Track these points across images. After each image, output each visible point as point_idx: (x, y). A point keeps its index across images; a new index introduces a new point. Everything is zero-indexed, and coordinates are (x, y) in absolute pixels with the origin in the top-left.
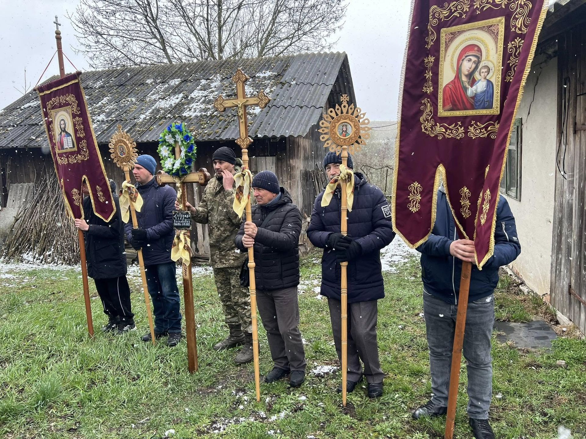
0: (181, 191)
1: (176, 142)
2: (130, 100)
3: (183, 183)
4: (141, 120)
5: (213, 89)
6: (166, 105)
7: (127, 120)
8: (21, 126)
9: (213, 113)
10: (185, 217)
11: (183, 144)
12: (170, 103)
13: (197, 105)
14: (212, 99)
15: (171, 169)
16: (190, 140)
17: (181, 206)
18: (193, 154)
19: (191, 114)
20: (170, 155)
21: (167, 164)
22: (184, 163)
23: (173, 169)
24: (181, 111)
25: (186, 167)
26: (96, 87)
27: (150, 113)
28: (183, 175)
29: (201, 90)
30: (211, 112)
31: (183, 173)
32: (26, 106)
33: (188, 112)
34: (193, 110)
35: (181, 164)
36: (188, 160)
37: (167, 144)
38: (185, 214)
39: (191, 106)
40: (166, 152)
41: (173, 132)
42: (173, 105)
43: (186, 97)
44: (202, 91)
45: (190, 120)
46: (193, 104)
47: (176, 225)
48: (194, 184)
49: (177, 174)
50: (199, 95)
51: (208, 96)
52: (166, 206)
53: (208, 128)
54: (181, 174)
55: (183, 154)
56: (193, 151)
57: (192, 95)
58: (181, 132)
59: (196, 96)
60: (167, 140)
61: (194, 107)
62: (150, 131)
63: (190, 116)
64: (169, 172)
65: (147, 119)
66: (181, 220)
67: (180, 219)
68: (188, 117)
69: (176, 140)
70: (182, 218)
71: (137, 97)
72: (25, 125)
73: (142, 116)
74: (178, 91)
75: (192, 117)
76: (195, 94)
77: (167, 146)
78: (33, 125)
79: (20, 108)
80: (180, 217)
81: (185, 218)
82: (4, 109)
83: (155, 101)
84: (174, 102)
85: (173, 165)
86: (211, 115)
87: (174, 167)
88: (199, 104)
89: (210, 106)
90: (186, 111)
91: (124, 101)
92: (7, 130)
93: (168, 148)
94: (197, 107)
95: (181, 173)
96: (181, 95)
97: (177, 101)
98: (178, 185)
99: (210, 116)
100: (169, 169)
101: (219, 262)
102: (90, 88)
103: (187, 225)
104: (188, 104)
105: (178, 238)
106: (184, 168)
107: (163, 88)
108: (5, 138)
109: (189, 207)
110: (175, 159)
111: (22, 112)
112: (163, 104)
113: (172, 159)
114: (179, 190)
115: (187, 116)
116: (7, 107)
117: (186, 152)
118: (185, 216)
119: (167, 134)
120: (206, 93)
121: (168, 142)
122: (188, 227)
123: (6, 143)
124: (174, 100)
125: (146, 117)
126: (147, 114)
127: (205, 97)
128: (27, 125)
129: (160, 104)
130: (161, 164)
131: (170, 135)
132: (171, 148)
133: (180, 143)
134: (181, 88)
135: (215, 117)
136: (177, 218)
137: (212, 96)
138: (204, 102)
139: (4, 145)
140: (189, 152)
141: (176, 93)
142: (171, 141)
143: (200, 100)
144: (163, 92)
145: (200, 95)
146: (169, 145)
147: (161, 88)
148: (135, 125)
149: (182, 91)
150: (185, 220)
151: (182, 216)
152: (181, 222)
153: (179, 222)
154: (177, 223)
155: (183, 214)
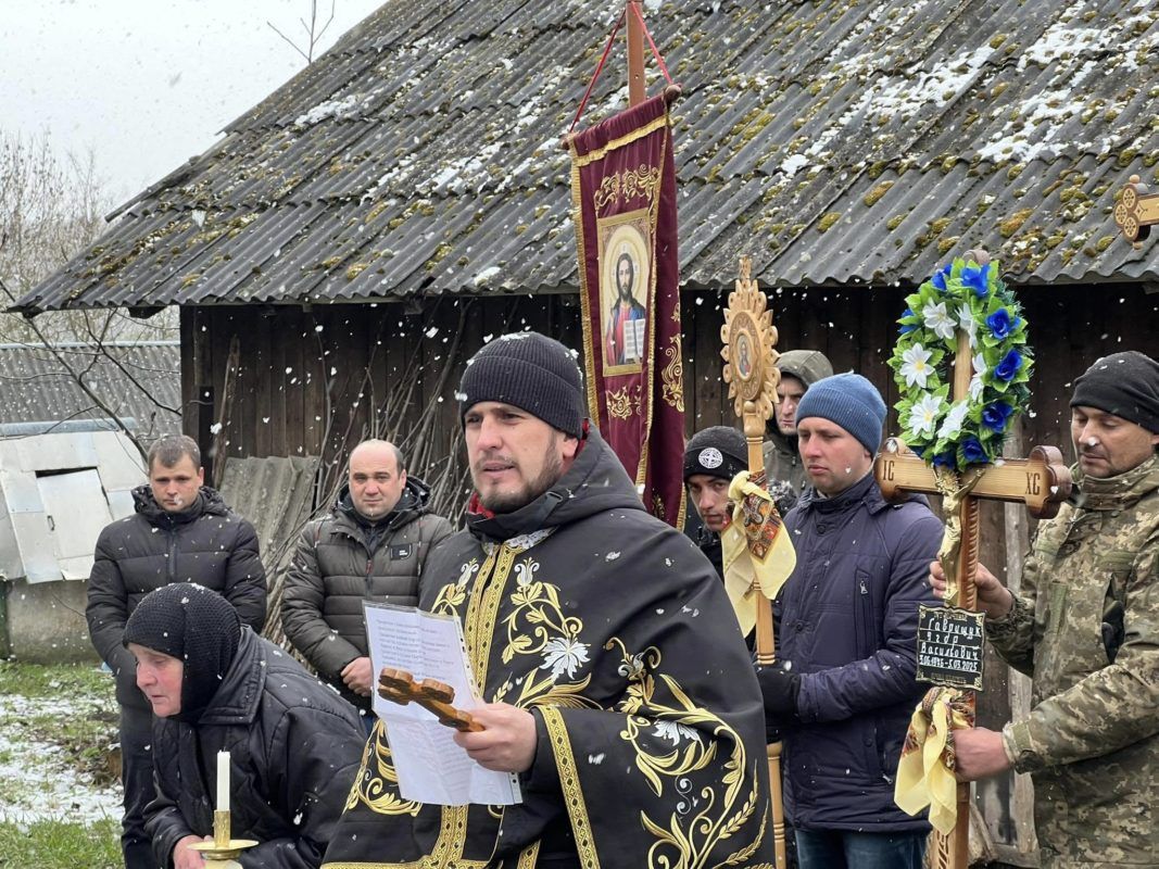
0: (957, 527)
1: (959, 332)
2: (744, 84)
3: (970, 499)
4: (784, 181)
5: (1144, 18)
6: (905, 106)
7: (720, 180)
8: (293, 205)
9: (1129, 142)
10: (961, 637)
11: (982, 347)
12: (926, 95)
13: (1054, 104)
14: (1134, 66)
15: (929, 437)
16: (1011, 331)
17: (950, 590)
18: (1015, 387)
19: (1018, 147)
20: (935, 384)
21: (919, 417)
22: (977, 420)
23: (936, 438)
24: (974, 136)
25: (985, 435)
26: (605, 20)
27: (826, 148)
28: (971, 466)
29: (1084, 21)
30: (1116, 138)
31: (972, 458)
32: (317, 113)
33: (1007, 142)
34: (1029, 128)
35: (968, 423)
36: (995, 410)
37: (928, 338)
38: (962, 624)
39: (1026, 105)
40: (920, 368)
41: (951, 296)
42: (941, 104)
43: (1003, 63)
44: (1088, 32)
45: (1013, 178)
46: (1034, 99)
47: (926, 662)
48: (1008, 505)
49: (946, 461)
50: (1070, 49)
51: (1113, 54)
52: (894, 591)
53: (1094, 218)
54: (961, 460)
55: (978, 385)
56: (1017, 374)
57: (1038, 52)
58: (980, 297)
59: (1057, 55)
60: (930, 321)
61: (1039, 114)
62: (822, 232)
63: (1014, 160)
64: (921, 447)
65: (813, 176)
66: (946, 647)
67: (942, 640)
68: (1006, 163)
69: (962, 325)
70: (950, 641)
71: (775, 66)
72: (308, 205)
73: (792, 164)
74: (970, 32)
75: (1021, 165)
76: (1049, 46)
77: (928, 346)
78: (337, 202)
79: (292, 124)
80: (943, 635)
81: (962, 640)
82: (228, 130)
83: (859, 83)
84: (944, 88)
85: (940, 422)
86: (1115, 151)
87: (942, 433)
88: (1062, 95)
89: (1115, 107)
90: (998, 135)
91: (720, 89)
92: (238, 225)
93: (929, 354)
94: (1052, 112)
95: (963, 457)
96: (984, 52)
97: (961, 83)
98: (950, 503)
99: (1111, 154)
100: (920, 439)
101: (1067, 850)
102: (580, 25)
103: (969, 668)
104: (1012, 95)
105: (927, 716)
106: (977, 439)
107: (901, 21)
108: (227, 258)
109: (982, 588)
110: (951, 398)
111: (299, 145)
112: (889, 100)
113: (939, 400)
114: (951, 525)
115: (998, 159)
116: (240, 121)
117: (990, 377)
118: (964, 633)
119: (931, 301)
120: (1104, 38)
121: (932, 331)
122: (970, 678)
123: (231, 281)
124: (946, 81)
125: (807, 168)
126: (816, 148)
127: (1102, 56)
128: (315, 204)
129: (879, 100)
130: (897, 413)
131: (942, 305)
132: (941, 355)
133: (973, 340)
134: (986, 14)
135: (1137, 161)
136: (934, 638)
137: (1131, 55)
138: (1089, 84)
139: (221, 289)
140: (1001, 380)
141: (960, 40)
142: (944, 329)
143: (1071, 76)
144: (900, 37)
145: (1079, 47)
146: (936, 344)
147: (892, 18)
148: (758, 203)
149: (989, 32)
150: (959, 649)
151: (950, 631)
152: (946, 655)
153: (938, 651)
154: (932, 656)
155: (956, 623)
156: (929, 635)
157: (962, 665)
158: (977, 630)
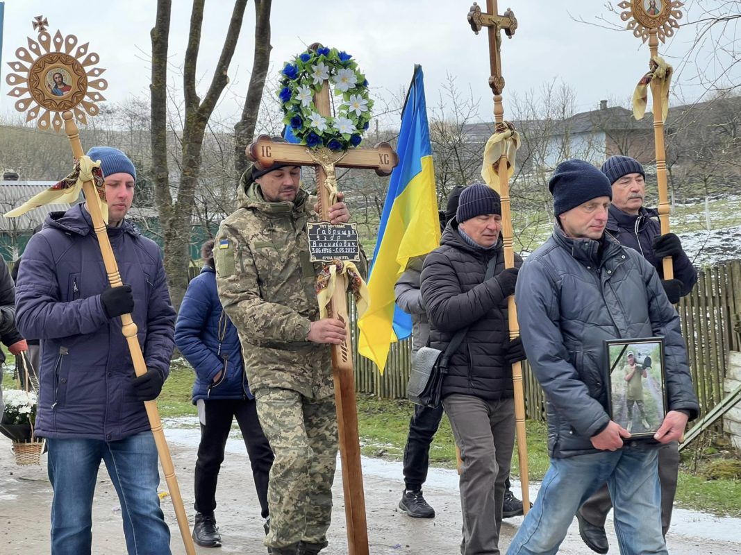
10: (342, 236)
38: (342, 230)
47: (317, 251)
66: (332, 242)
67: (328, 239)
70: (335, 238)
80: (329, 237)
103: (350, 251)
118: (344, 234)
122: (351, 256)
136: (322, 237)
142: (320, 79)
146: (312, 86)
150: (343, 242)
151: (334, 234)
152: (334, 246)
153: (327, 245)
154: (321, 248)
155: (337, 229)
156: (318, 237)
157: (345, 250)
158: (353, 232)
